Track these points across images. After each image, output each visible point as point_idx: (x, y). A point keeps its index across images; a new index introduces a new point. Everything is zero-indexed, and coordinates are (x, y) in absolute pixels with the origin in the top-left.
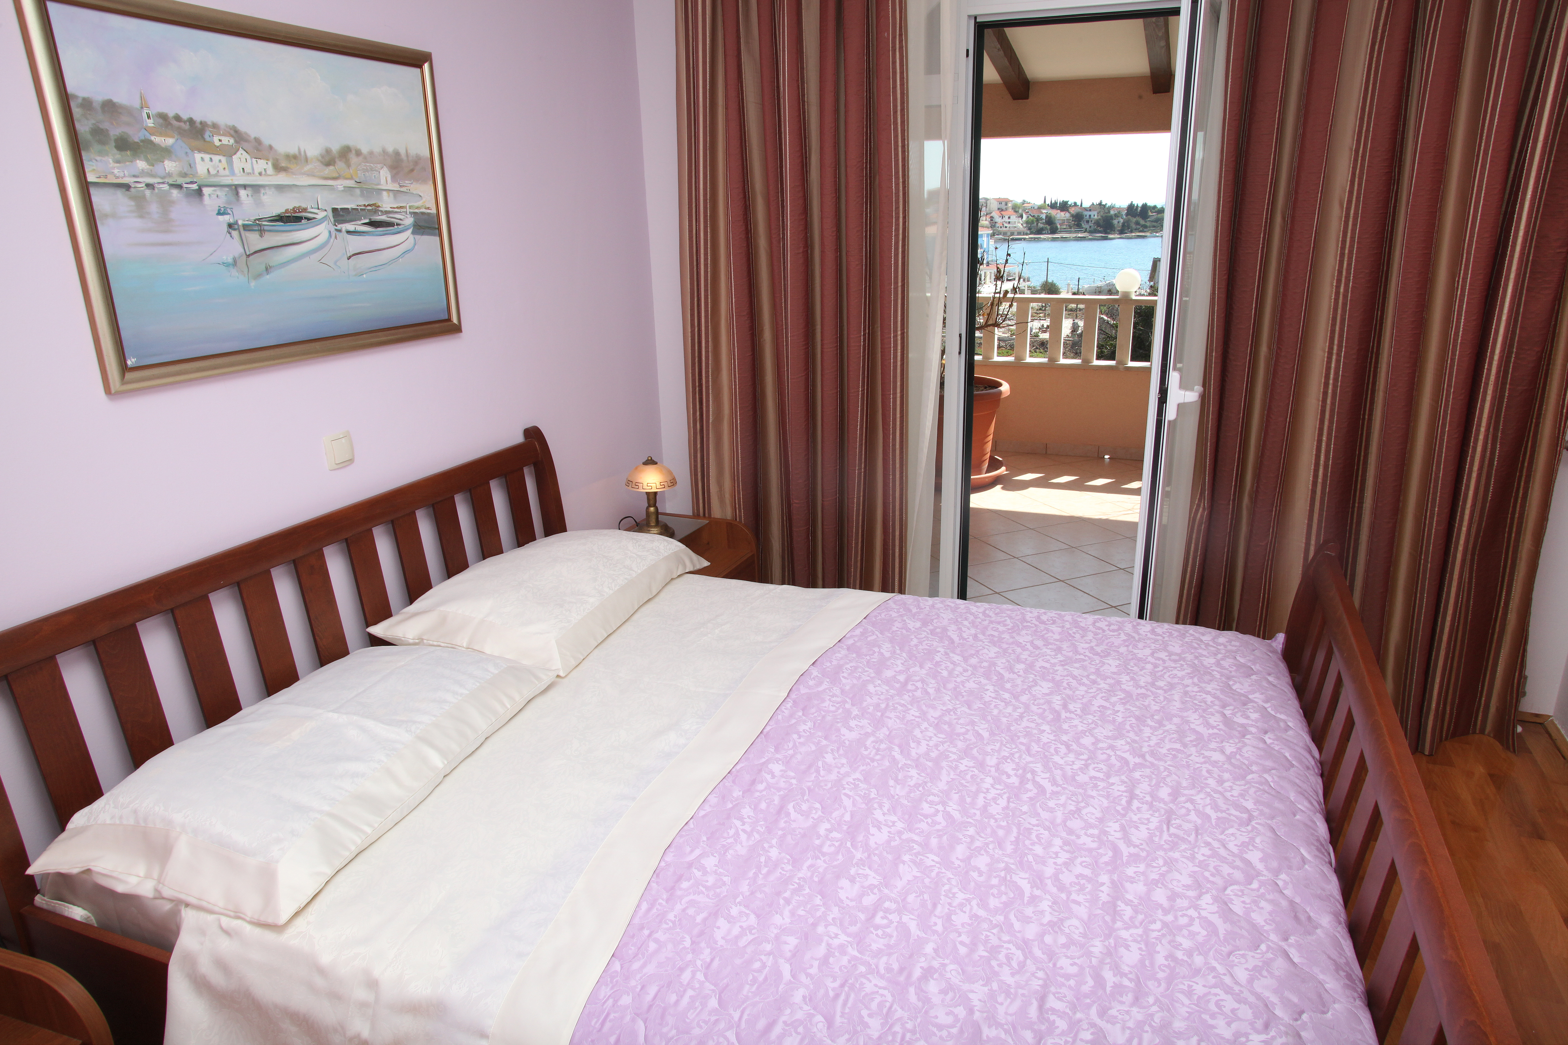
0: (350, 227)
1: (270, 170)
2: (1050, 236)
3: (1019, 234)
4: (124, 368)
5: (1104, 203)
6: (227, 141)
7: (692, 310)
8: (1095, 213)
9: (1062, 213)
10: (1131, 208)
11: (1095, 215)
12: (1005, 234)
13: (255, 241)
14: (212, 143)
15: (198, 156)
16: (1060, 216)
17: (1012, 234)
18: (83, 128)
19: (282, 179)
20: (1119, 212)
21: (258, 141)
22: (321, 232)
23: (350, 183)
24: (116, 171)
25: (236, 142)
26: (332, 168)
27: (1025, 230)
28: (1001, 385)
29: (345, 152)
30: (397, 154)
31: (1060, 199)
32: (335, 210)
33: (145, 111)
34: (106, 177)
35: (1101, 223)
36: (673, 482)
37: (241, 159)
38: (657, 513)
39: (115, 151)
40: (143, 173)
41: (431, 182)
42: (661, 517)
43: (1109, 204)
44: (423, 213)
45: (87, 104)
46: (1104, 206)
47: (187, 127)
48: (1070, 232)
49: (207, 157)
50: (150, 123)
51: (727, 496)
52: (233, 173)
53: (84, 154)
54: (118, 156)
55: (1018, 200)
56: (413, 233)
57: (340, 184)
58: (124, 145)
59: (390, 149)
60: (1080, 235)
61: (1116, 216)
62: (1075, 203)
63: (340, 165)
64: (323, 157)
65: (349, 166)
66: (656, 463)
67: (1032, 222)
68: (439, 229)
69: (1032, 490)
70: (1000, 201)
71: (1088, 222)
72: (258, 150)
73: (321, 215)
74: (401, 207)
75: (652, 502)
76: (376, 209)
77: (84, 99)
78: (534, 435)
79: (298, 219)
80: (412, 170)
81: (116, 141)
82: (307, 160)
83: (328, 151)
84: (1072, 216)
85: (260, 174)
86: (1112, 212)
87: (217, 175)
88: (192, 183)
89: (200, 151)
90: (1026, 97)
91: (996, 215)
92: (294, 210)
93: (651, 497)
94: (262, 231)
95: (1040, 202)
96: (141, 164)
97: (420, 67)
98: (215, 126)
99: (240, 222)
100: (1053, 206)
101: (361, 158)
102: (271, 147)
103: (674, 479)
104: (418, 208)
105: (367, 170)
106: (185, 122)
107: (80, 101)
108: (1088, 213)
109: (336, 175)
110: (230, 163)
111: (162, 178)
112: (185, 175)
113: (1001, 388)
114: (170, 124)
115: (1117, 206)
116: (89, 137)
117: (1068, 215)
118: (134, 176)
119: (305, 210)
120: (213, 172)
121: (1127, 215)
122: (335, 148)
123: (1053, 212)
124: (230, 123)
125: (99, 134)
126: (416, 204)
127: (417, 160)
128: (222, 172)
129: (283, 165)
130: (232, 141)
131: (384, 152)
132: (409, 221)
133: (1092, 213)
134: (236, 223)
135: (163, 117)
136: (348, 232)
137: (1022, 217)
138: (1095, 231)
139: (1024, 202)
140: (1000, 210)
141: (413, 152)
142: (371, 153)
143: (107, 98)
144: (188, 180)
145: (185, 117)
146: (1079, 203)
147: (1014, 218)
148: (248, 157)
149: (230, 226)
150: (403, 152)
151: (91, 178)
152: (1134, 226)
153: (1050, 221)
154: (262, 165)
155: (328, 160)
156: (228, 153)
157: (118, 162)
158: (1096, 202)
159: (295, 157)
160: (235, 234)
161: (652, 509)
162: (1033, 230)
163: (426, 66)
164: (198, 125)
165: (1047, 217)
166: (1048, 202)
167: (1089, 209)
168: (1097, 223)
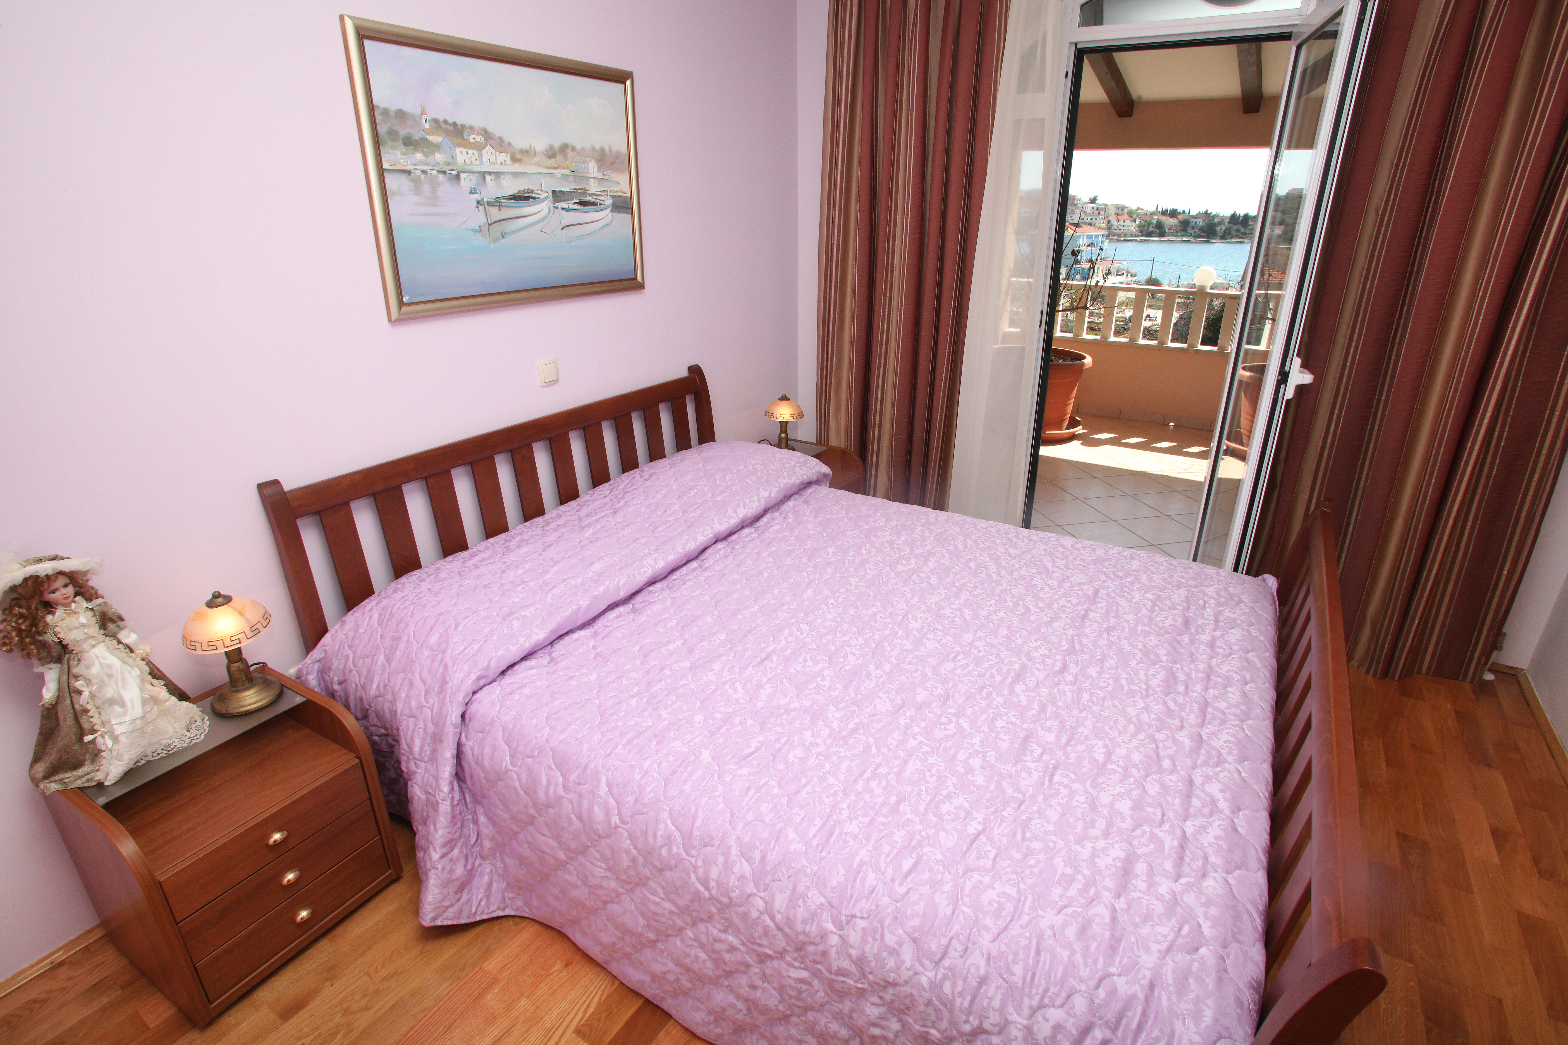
0: (565, 205)
1: (509, 161)
2: (1158, 239)
3: (1131, 235)
4: (401, 304)
5: (1209, 212)
6: (480, 139)
7: (826, 280)
8: (1201, 220)
9: (1171, 220)
10: (1234, 218)
11: (1200, 222)
12: (1119, 235)
13: (495, 214)
14: (468, 140)
15: (458, 150)
16: (1169, 221)
17: (1125, 235)
18: (382, 130)
19: (517, 168)
20: (1222, 220)
21: (501, 139)
22: (542, 208)
23: (567, 172)
24: (402, 161)
25: (485, 139)
26: (553, 160)
27: (1137, 233)
28: (1084, 358)
29: (564, 148)
30: (603, 150)
31: (1170, 207)
32: (554, 192)
33: (424, 117)
34: (395, 165)
35: (1205, 229)
36: (801, 415)
37: (488, 153)
38: (787, 439)
39: (402, 146)
40: (421, 163)
41: (627, 173)
42: (790, 442)
43: (1214, 213)
44: (620, 196)
45: (386, 112)
46: (1210, 214)
47: (451, 128)
48: (1177, 236)
49: (464, 151)
50: (427, 126)
51: (843, 429)
52: (482, 163)
53: (382, 148)
54: (404, 150)
55: (1134, 207)
56: (612, 211)
57: (559, 173)
58: (408, 142)
59: (598, 147)
60: (1185, 239)
61: (1219, 223)
62: (1184, 212)
63: (560, 158)
64: (547, 151)
65: (566, 158)
66: (789, 400)
67: (1144, 226)
68: (632, 209)
69: (1106, 447)
70: (1117, 207)
71: (1193, 228)
72: (501, 146)
73: (544, 195)
74: (604, 191)
75: (784, 429)
76: (584, 192)
77: (384, 109)
78: (696, 371)
79: (527, 198)
80: (614, 163)
81: (403, 139)
82: (535, 153)
83: (551, 147)
84: (1180, 222)
85: (501, 164)
86: (1216, 220)
87: (470, 164)
88: (453, 170)
89: (460, 146)
90: (1130, 114)
91: (1113, 219)
92: (524, 191)
93: (784, 425)
94: (500, 207)
95: (1152, 209)
96: (419, 156)
97: (624, 83)
98: (471, 128)
99: (485, 200)
100: (1164, 213)
101: (575, 153)
102: (510, 144)
103: (802, 413)
104: (616, 192)
105: (579, 162)
106: (450, 125)
107: (381, 110)
108: (1194, 220)
109: (555, 165)
110: (480, 155)
111: (433, 166)
112: (448, 164)
113: (1085, 361)
114: (440, 126)
115: (1221, 215)
116: (385, 136)
117: (1176, 221)
118: (415, 165)
119: (532, 192)
120: (468, 162)
121: (1229, 223)
122: (557, 144)
123: (1163, 218)
124: (482, 126)
125: (392, 133)
126: (615, 189)
127: (618, 155)
128: (474, 162)
129: (518, 157)
130: (483, 139)
131: (593, 148)
132: (609, 202)
133: (1198, 220)
134: (483, 200)
135: (436, 121)
136: (563, 209)
137: (1135, 221)
138: (1199, 236)
139: (1139, 208)
140: (1117, 214)
141: (615, 148)
142: (583, 149)
143: (399, 108)
144: (451, 168)
145: (451, 121)
146: (1187, 212)
147: (1128, 222)
148: (493, 151)
149: (478, 202)
150: (607, 149)
151: (386, 166)
152: (1234, 233)
153: (1160, 226)
154: (504, 157)
155: (551, 154)
156: (480, 148)
157: (404, 154)
158: (1203, 210)
159: (527, 151)
160: (481, 208)
161: (783, 435)
162: (1144, 233)
163: (628, 82)
164: (459, 127)
165: (1157, 222)
166: (1160, 209)
167: (1196, 217)
168: (1202, 229)
